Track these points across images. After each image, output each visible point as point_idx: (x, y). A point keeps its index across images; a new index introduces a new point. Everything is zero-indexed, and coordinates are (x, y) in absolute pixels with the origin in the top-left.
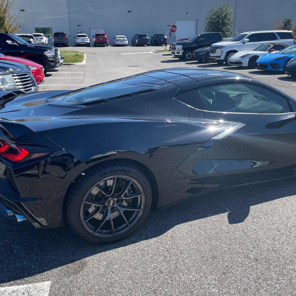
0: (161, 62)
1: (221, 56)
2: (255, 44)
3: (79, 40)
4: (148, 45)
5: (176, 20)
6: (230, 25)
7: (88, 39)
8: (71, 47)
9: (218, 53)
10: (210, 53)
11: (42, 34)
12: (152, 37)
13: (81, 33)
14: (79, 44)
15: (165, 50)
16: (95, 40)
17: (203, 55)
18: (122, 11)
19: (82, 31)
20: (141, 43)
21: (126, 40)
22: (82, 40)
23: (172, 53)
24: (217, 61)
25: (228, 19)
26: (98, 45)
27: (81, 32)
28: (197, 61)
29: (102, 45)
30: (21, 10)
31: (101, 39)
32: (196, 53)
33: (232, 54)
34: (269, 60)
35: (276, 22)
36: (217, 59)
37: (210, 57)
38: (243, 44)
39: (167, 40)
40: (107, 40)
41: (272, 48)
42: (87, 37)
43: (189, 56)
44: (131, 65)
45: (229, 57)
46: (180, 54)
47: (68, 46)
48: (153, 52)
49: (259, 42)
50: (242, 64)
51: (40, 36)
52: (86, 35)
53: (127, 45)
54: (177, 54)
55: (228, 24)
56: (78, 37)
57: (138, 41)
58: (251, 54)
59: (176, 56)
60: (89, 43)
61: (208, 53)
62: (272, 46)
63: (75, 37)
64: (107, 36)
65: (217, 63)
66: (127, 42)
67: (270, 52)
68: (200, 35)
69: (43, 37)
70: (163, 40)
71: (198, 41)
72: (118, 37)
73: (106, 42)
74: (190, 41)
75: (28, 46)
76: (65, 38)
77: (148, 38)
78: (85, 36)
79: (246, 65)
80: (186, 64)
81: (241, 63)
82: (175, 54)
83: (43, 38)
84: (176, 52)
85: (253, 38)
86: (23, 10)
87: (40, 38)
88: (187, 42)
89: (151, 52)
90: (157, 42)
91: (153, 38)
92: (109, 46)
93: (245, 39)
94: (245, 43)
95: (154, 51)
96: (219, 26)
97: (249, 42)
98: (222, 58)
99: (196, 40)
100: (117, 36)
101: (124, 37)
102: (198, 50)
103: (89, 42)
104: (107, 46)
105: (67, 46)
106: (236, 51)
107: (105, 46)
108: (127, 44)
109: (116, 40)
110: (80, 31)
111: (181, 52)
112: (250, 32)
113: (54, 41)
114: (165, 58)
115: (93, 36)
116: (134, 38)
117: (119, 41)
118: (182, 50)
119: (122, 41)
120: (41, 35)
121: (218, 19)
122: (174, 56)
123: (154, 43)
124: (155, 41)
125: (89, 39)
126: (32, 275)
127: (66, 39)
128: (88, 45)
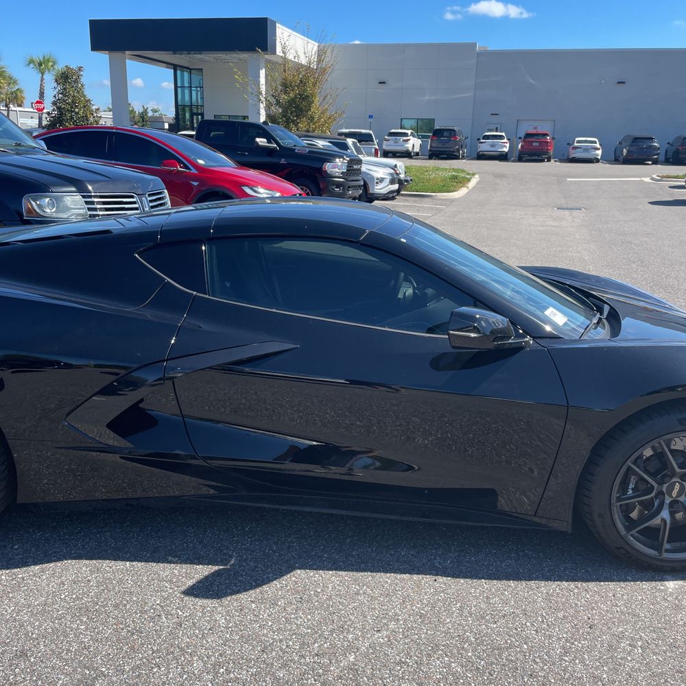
0: (650, 203)
3: (485, 147)
4: (655, 162)
7: (506, 144)
8: (464, 161)
11: (409, 132)
12: (668, 143)
13: (497, 131)
14: (484, 155)
16: (522, 146)
18: (603, 82)
19: (499, 126)
20: (635, 156)
21: (598, 149)
22: (493, 146)
26: (527, 157)
27: (497, 128)
29: (536, 158)
30: (380, 83)
31: (534, 144)
40: (549, 148)
42: (505, 140)
44: (565, 206)
47: (459, 159)
48: (652, 179)
51: (405, 135)
52: (503, 134)
53: (597, 161)
56: (483, 139)
57: (628, 151)
60: (507, 153)
63: (479, 139)
64: (553, 138)
66: (599, 152)
69: (411, 137)
72: (578, 142)
73: (546, 153)
75: (296, 151)
76: (456, 141)
77: (656, 144)
78: (501, 137)
83: (409, 140)
86: (384, 83)
87: (404, 141)
89: (647, 179)
90: (681, 156)
91: (672, 145)
92: (552, 160)
95: (654, 176)
100: (577, 139)
101: (595, 142)
103: (506, 150)
104: (549, 160)
105: (457, 158)
107: (542, 161)
108: (599, 157)
109: (573, 148)
110: (494, 127)
113: (431, 147)
115: (520, 138)
116: (620, 143)
117: (579, 150)
119: (586, 150)
120: (405, 133)
123: (673, 158)
124: (677, 152)
125: (508, 145)
127: (456, 143)
128: (503, 157)
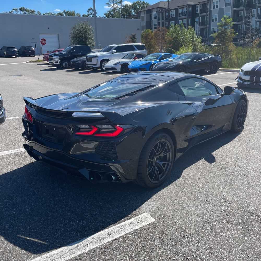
0: (41, 71)
1: (97, 64)
2: (121, 54)
4: (17, 56)
5: (40, 34)
6: (91, 39)
9: (94, 61)
10: (87, 62)
15: (38, 61)
17: (79, 64)
20: (10, 54)
23: (50, 62)
24: (93, 68)
25: (89, 34)
28: (74, 69)
32: (73, 62)
33: (105, 62)
34: (138, 66)
35: (127, 37)
36: (94, 66)
37: (87, 65)
38: (112, 54)
39: (35, 51)
41: (135, 57)
43: (66, 65)
44: (13, 75)
45: (103, 65)
46: (58, 63)
48: (27, 62)
49: (123, 53)
50: (117, 70)
54: (55, 63)
55: (89, 38)
57: (7, 53)
58: (122, 62)
59: (53, 66)
61: (84, 62)
62: (135, 55)
65: (92, 70)
67: (134, 60)
68: (72, 47)
70: (31, 51)
71: (72, 53)
74: (65, 52)
77: (16, 50)
79: (120, 70)
80: (66, 71)
81: (115, 69)
82: (53, 63)
84: (54, 62)
85: (119, 49)
88: (62, 53)
89: (25, 63)
90: (26, 53)
91: (20, 50)
93: (113, 50)
94: (113, 53)
96: (82, 40)
97: (116, 52)
98: (98, 65)
99: (70, 51)
102: (74, 60)
106: (108, 60)
111: (58, 62)
112: (115, 45)
114: (43, 67)
118: (59, 60)
121: (81, 34)
122: (51, 65)
124: (24, 52)
126: (130, 213)
